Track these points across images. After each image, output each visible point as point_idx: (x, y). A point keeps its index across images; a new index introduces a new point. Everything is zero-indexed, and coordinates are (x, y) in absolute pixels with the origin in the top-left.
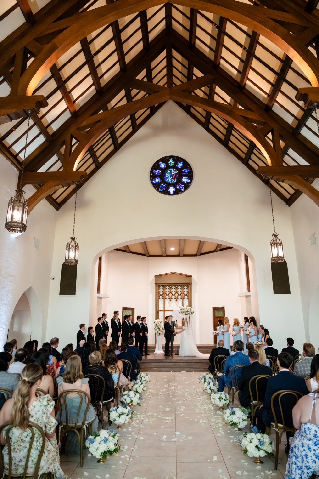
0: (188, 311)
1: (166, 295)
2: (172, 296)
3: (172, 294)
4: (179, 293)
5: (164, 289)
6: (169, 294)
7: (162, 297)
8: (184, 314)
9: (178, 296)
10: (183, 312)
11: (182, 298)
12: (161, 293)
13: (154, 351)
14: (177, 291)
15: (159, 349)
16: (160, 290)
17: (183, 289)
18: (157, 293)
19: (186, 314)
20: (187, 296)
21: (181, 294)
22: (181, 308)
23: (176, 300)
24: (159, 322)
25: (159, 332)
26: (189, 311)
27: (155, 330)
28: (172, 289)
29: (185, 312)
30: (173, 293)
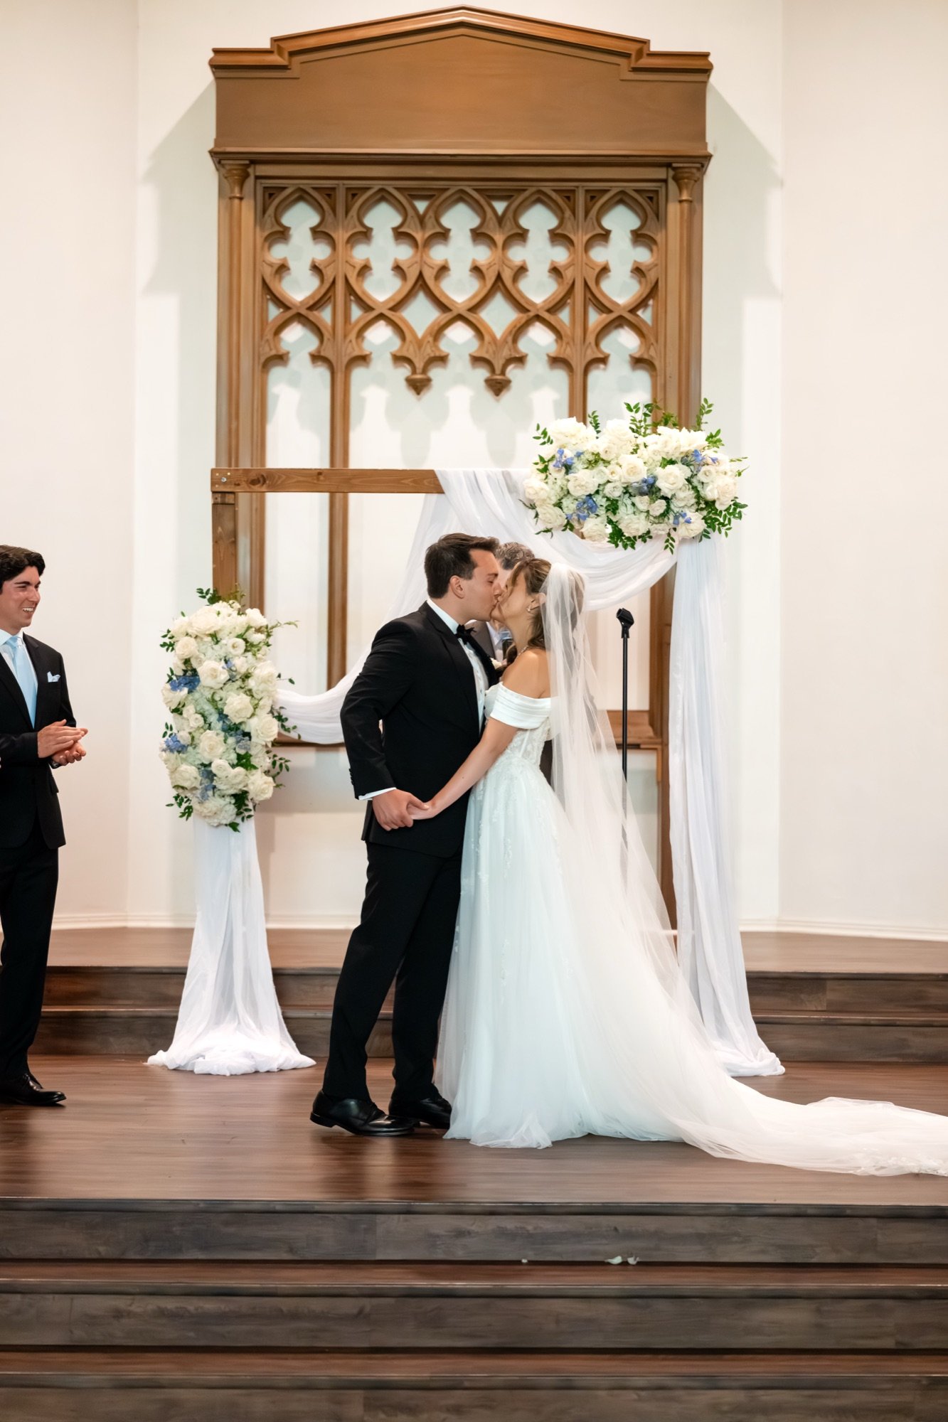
0: (651, 489)
1: (356, 312)
2: (438, 332)
3: (442, 306)
4: (538, 289)
5: (341, 236)
6: (398, 305)
7: (312, 343)
8: (596, 525)
9: (518, 331)
10: (588, 504)
11: (568, 353)
12: (300, 288)
13: (162, 1032)
14: (504, 261)
15: (225, 1003)
16: (278, 253)
17: (580, 238)
18: (249, 288)
19: (617, 536)
20: (638, 329)
21: (555, 308)
22: (547, 452)
23: (498, 386)
24: (228, 641)
25: (230, 777)
26: (665, 486)
27: (177, 748)
28: (444, 235)
29: (613, 506)
30: (460, 289)
